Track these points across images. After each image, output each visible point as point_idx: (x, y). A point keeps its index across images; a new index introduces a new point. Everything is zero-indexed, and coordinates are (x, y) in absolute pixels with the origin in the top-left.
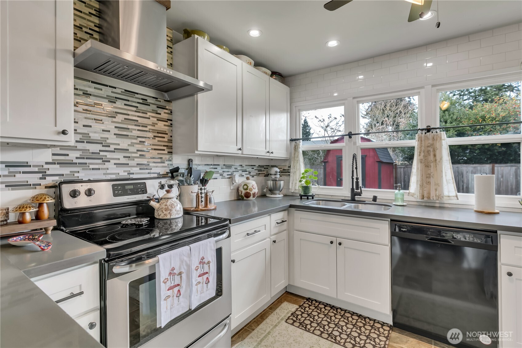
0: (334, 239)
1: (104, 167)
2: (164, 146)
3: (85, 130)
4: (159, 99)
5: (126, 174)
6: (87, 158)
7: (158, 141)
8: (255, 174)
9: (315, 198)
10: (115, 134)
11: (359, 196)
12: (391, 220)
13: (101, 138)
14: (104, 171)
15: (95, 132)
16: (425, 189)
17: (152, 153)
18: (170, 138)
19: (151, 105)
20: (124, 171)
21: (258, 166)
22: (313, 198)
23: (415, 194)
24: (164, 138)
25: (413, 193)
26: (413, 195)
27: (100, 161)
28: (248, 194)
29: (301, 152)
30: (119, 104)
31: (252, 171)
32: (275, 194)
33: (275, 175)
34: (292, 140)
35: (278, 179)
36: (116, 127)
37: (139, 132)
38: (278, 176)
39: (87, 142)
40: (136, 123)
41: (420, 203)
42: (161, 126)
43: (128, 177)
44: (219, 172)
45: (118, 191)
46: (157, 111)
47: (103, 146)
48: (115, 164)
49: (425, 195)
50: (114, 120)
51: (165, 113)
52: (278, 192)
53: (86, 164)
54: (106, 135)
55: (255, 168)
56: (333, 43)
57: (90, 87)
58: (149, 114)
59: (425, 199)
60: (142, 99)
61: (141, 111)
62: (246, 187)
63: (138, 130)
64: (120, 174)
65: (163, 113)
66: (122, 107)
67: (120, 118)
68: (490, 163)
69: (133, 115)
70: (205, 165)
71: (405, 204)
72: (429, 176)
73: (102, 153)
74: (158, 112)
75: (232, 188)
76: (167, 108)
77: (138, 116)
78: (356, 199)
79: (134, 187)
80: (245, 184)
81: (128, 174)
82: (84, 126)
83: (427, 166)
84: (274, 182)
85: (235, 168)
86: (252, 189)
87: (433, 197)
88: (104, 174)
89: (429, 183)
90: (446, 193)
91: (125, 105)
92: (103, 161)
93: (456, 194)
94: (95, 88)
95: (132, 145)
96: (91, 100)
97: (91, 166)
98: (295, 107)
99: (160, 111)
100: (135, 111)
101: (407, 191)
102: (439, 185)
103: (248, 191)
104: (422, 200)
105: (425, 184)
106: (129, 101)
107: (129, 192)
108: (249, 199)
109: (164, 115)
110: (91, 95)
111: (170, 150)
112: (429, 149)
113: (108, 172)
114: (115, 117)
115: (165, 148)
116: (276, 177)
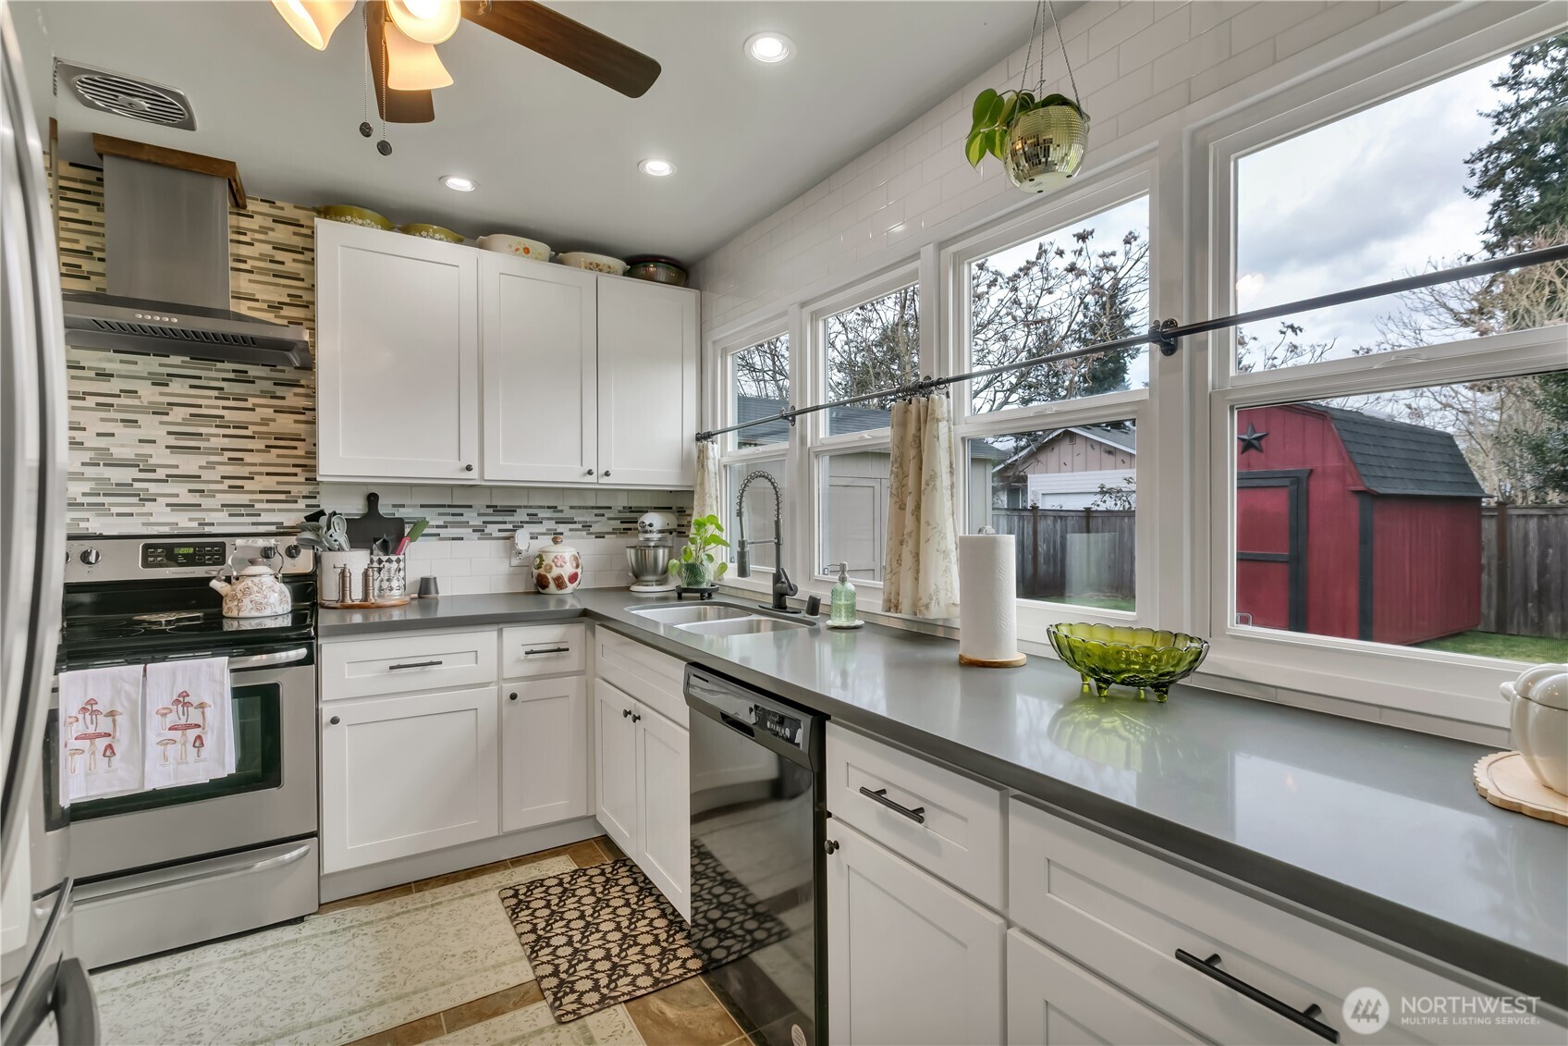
1: (144, 510)
2: (294, 466)
3: (103, 442)
4: (279, 367)
5: (195, 524)
6: (105, 495)
7: (278, 456)
8: (611, 530)
10: (167, 447)
13: (136, 455)
14: (144, 519)
15: (123, 446)
17: (260, 482)
18: (311, 448)
19: (256, 381)
20: (191, 520)
21: (621, 509)
24: (295, 448)
27: (135, 500)
28: (543, 579)
30: (177, 386)
31: (596, 522)
34: (698, 437)
36: (169, 433)
37: (227, 440)
39: (105, 465)
40: (218, 421)
42: (286, 423)
43: (200, 531)
44: (470, 524)
45: (156, 557)
46: (275, 392)
47: (141, 471)
48: (168, 505)
50: (165, 418)
51: (296, 395)
53: (104, 504)
54: (146, 449)
55: (607, 515)
57: (110, 361)
58: (252, 401)
60: (234, 371)
61: (231, 397)
62: (539, 562)
63: (224, 436)
64: (180, 526)
65: (292, 395)
66: (183, 392)
67: (178, 414)
69: (210, 404)
70: (422, 506)
71: (858, 622)
73: (137, 485)
74: (278, 394)
75: (515, 562)
76: (302, 382)
77: (224, 408)
79: (195, 550)
80: (540, 553)
81: (200, 524)
82: (98, 435)
85: (528, 515)
86: (551, 566)
88: (144, 524)
91: (191, 387)
92: (141, 500)
94: (121, 362)
95: (211, 466)
96: (114, 385)
97: (115, 510)
98: (714, 343)
99: (280, 391)
100: (216, 398)
103: (542, 571)
106: (200, 378)
107: (181, 560)
108: (547, 591)
109: (292, 398)
110: (112, 376)
111: (309, 475)
113: (152, 520)
114: (168, 414)
115: (298, 470)
116: (647, 539)
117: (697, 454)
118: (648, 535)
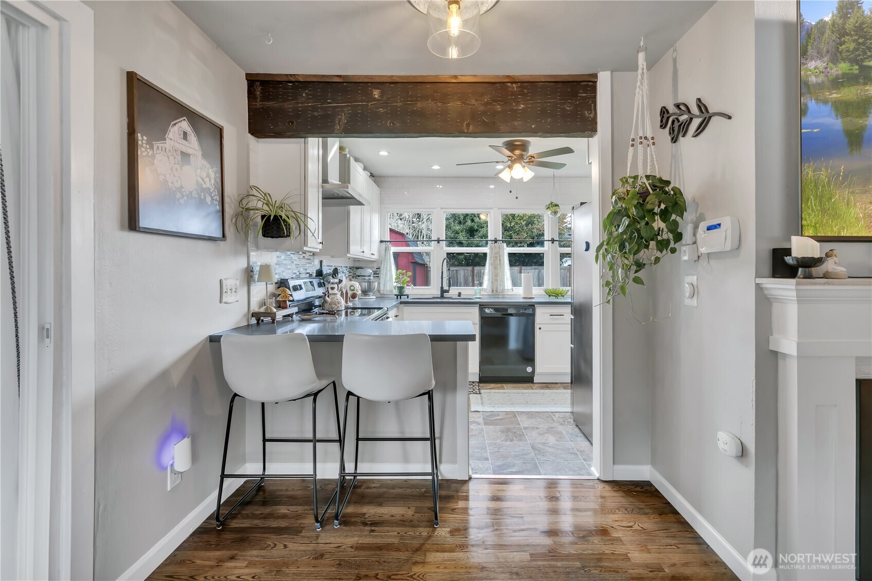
11: (447, 294)
12: (480, 306)
22: (408, 297)
25: (486, 288)
26: (485, 290)
28: (355, 295)
29: (392, 254)
32: (368, 295)
33: (370, 276)
34: (381, 242)
35: (372, 281)
38: (372, 278)
41: (490, 296)
49: (495, 289)
52: (372, 294)
56: (436, 167)
59: (495, 293)
62: (352, 288)
68: (518, 265)
71: (481, 297)
72: (496, 275)
78: (445, 296)
80: (351, 285)
84: (369, 284)
86: (358, 289)
87: (500, 290)
90: (506, 288)
93: (512, 288)
101: (482, 288)
102: (503, 282)
103: (355, 292)
104: (493, 294)
105: (494, 281)
108: (355, 300)
112: (496, 255)
116: (370, 279)
117: (384, 248)
118: (369, 278)
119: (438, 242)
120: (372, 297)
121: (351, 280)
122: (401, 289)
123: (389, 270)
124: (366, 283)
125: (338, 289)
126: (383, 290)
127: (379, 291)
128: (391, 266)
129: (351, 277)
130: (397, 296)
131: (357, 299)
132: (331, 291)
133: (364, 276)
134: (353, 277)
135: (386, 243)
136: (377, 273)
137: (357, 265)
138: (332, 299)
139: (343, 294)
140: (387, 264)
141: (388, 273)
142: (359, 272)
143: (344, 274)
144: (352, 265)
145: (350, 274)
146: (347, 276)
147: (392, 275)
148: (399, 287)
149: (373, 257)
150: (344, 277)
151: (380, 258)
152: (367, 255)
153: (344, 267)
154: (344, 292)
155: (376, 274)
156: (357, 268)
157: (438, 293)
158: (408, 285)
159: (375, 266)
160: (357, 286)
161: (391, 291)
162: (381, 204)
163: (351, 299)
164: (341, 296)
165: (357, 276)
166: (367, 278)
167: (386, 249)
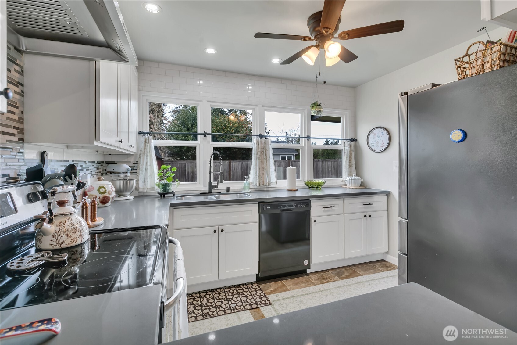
0: (216, 228)
9: (176, 195)
11: (215, 189)
12: (259, 203)
16: (261, 179)
22: (174, 195)
23: (253, 183)
25: (252, 182)
28: (107, 198)
29: (153, 147)
32: (124, 196)
33: (126, 173)
34: (140, 133)
35: (128, 178)
38: (129, 174)
41: (256, 189)
49: (262, 183)
52: (129, 193)
59: (261, 186)
62: (102, 190)
71: (250, 191)
72: (263, 169)
78: (213, 191)
80: (100, 186)
83: (262, 162)
84: (125, 182)
86: (111, 191)
87: (266, 183)
89: (263, 174)
90: (271, 180)
93: (276, 181)
98: (143, 95)
102: (269, 175)
103: (106, 195)
104: (259, 187)
105: (261, 174)
108: (106, 205)
112: (263, 150)
116: (126, 176)
117: (144, 140)
118: (126, 174)
119: (205, 136)
120: (128, 198)
121: (99, 179)
122: (165, 187)
123: (150, 165)
124: (122, 182)
125: (75, 203)
126: (143, 188)
127: (137, 189)
128: (152, 161)
129: (99, 174)
130: (161, 194)
131: (109, 204)
132: (56, 210)
133: (119, 173)
134: (102, 175)
135: (146, 135)
136: (135, 168)
137: (109, 159)
138: (59, 225)
139: (87, 207)
140: (147, 159)
141: (149, 168)
142: (110, 168)
143: (89, 171)
144: (100, 159)
145: (98, 171)
146: (93, 173)
147: (154, 171)
148: (163, 184)
149: (132, 149)
150: (89, 176)
151: (138, 151)
152: (124, 147)
153: (89, 162)
154: (89, 205)
155: (134, 170)
156: (108, 163)
157: (207, 188)
158: (173, 182)
159: (132, 160)
160: (109, 187)
161: (153, 188)
162: (139, 90)
163: (100, 205)
164: (83, 217)
165: (108, 172)
166: (122, 175)
167: (146, 142)
